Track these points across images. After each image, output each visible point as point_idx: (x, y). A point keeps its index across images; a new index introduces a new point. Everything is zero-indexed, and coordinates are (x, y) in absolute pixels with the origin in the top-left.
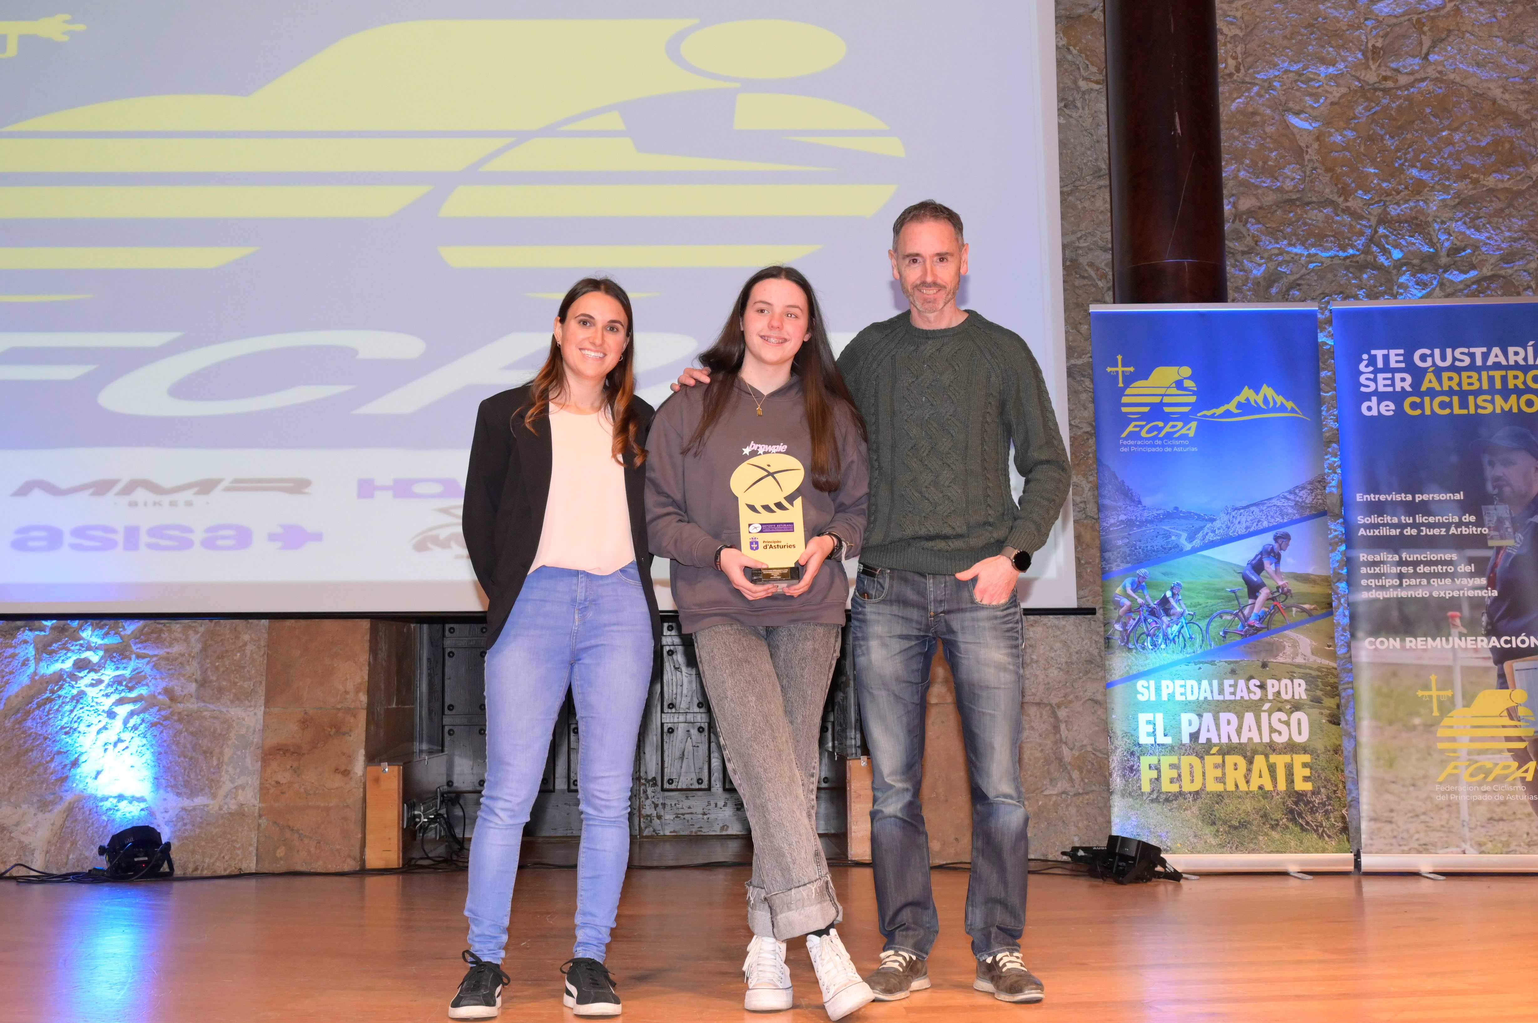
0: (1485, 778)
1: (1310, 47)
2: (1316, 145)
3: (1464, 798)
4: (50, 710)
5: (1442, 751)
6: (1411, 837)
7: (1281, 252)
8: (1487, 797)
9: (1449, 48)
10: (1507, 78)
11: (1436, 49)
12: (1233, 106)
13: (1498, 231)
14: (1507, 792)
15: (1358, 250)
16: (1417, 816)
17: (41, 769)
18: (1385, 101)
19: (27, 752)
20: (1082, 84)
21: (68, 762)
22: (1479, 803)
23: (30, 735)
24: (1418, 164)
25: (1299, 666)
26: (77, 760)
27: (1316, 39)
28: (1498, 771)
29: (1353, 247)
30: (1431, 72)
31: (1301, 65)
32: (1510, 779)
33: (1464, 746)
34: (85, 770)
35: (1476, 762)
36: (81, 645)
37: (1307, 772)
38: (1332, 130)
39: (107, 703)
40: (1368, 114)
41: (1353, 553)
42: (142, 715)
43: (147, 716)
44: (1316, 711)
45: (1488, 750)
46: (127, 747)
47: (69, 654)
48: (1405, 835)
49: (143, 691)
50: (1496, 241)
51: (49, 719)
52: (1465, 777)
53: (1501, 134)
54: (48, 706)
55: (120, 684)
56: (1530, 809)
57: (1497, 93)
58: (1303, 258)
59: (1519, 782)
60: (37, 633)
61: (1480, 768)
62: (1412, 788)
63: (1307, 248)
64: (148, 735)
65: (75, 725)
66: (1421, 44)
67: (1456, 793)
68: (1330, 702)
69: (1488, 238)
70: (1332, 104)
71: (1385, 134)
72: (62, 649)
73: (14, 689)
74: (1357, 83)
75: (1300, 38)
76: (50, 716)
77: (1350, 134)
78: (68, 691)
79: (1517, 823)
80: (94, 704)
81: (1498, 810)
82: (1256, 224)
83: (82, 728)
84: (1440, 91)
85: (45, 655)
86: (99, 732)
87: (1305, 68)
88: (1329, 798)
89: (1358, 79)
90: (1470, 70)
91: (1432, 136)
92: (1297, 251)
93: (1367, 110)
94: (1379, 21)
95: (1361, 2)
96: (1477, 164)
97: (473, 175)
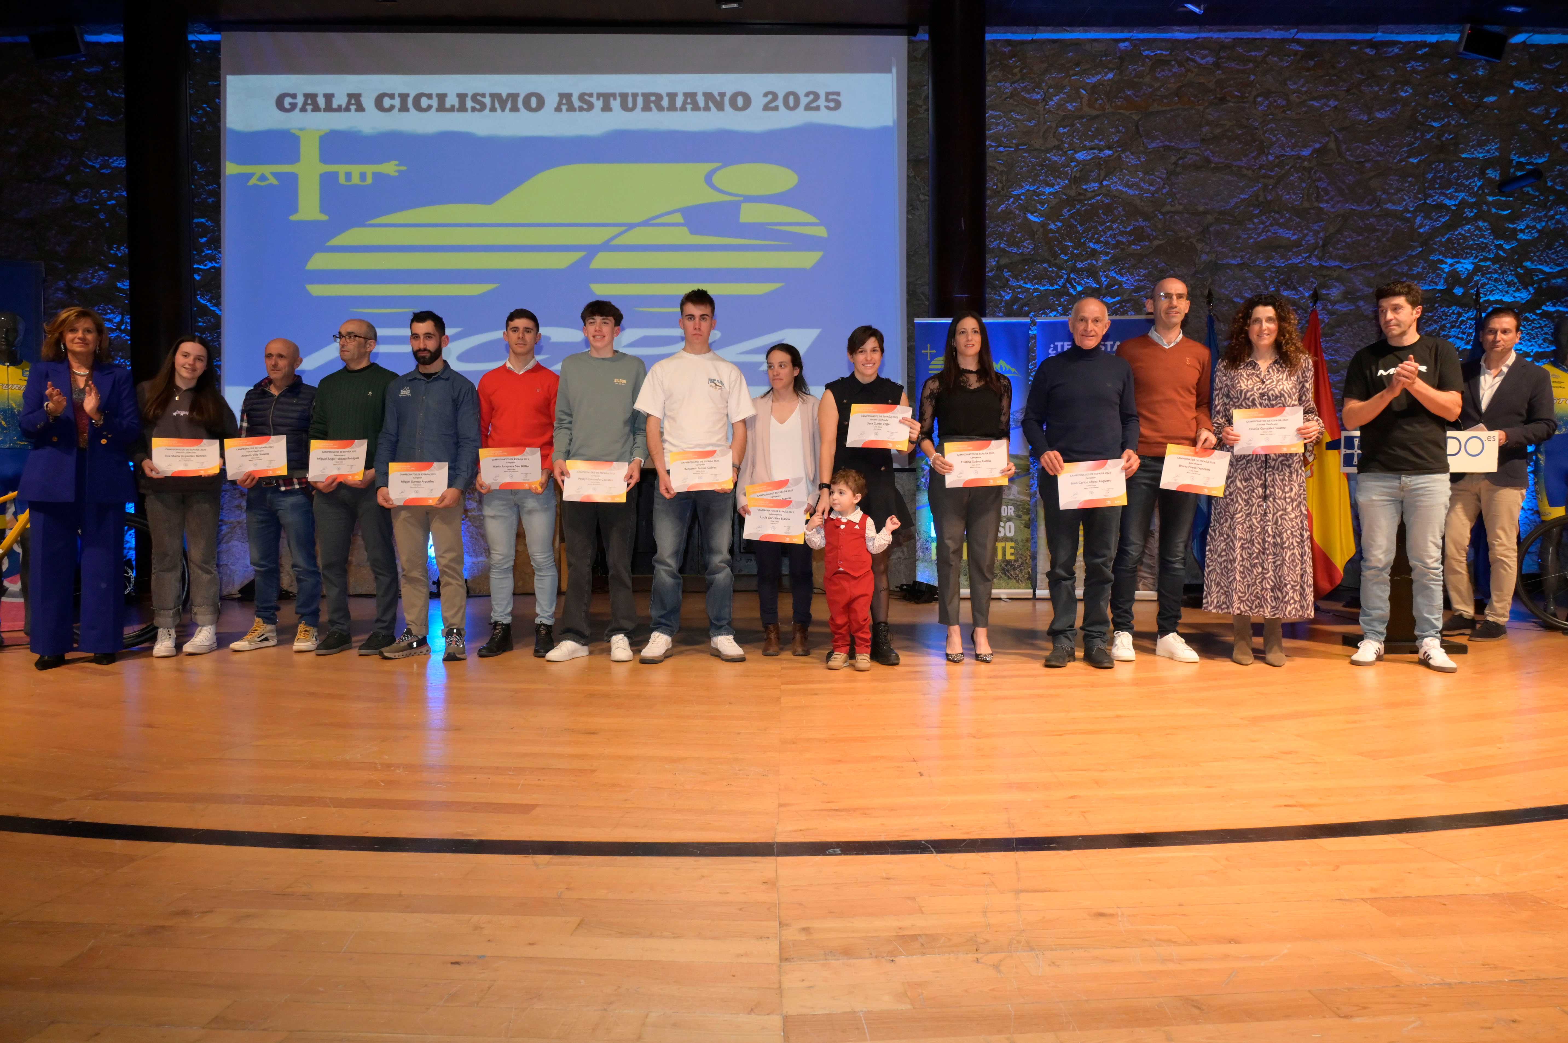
1: (1041, 178)
2: (1041, 230)
7: (1020, 287)
9: (1114, 178)
10: (1143, 194)
11: (1107, 178)
12: (999, 210)
15: (1059, 286)
18: (1078, 207)
20: (922, 197)
24: (1094, 240)
25: (1011, 500)
27: (1044, 172)
29: (1057, 284)
30: (1104, 190)
31: (1036, 187)
37: (1012, 551)
38: (1050, 222)
40: (1069, 213)
44: (1018, 522)
53: (1138, 224)
57: (1138, 202)
58: (1031, 290)
63: (1034, 285)
66: (1099, 175)
68: (1026, 517)
70: (1051, 208)
71: (1077, 224)
74: (1064, 197)
75: (1036, 172)
77: (1059, 224)
82: (1008, 272)
84: (1107, 201)
87: (1038, 188)
88: (1022, 563)
89: (1065, 195)
90: (1124, 190)
91: (1101, 225)
92: (1028, 286)
93: (1069, 211)
94: (1078, 163)
95: (1069, 152)
96: (1124, 240)
97: (607, 247)
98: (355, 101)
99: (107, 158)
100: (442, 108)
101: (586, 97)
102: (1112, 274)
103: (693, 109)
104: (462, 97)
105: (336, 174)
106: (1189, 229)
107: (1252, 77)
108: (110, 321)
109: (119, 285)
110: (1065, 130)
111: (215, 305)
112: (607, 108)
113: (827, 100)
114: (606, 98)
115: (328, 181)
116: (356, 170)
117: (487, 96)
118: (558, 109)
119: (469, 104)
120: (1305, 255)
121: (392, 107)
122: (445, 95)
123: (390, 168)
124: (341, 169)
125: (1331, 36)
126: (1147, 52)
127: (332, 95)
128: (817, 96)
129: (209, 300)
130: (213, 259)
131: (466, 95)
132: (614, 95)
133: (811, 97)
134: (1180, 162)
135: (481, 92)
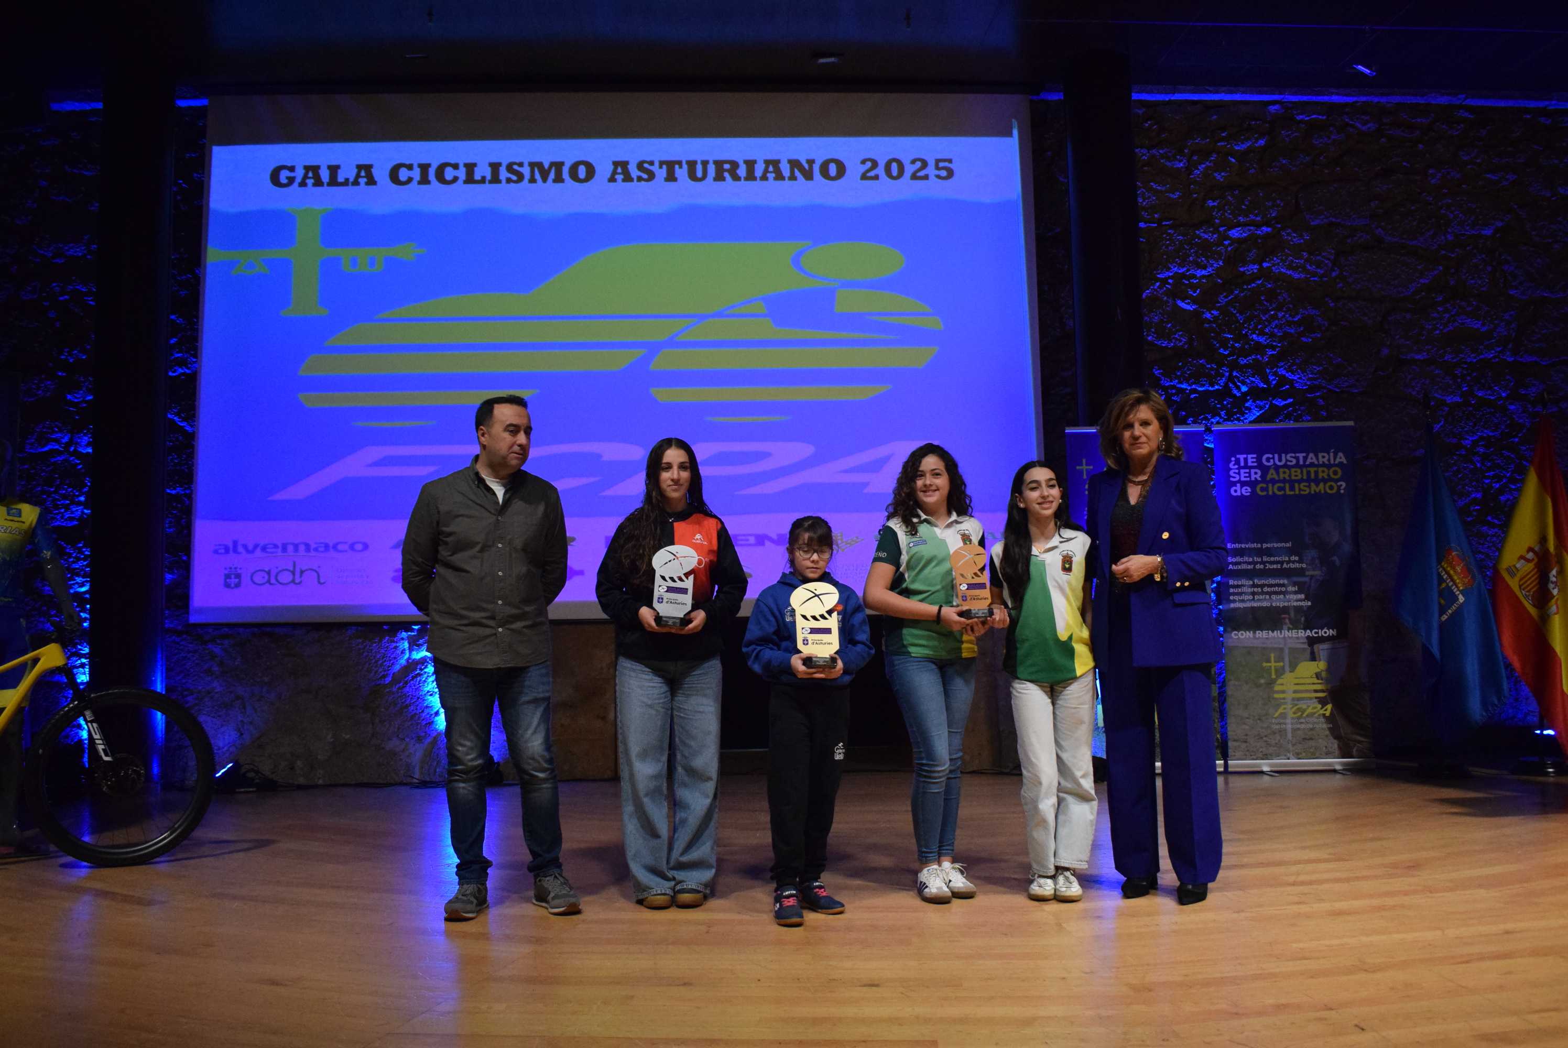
0: (1302, 715)
1: (1191, 258)
2: (1195, 320)
3: (1289, 727)
4: (420, 681)
5: (1276, 699)
6: (1258, 750)
7: (1174, 387)
8: (1303, 726)
9: (1275, 259)
10: (1310, 277)
11: (1267, 259)
13: (1305, 374)
14: (1315, 723)
15: (1221, 386)
16: (1262, 738)
17: (417, 716)
18: (1237, 292)
19: (406, 707)
21: (433, 712)
22: (1299, 729)
23: (409, 696)
24: (1257, 332)
27: (1194, 252)
28: (1309, 710)
29: (1218, 384)
30: (1264, 273)
31: (1185, 269)
32: (1316, 715)
33: (1289, 696)
35: (1296, 705)
38: (1205, 310)
40: (1227, 300)
41: (1225, 580)
45: (1304, 698)
48: (1255, 750)
50: (1304, 380)
51: (420, 687)
52: (1291, 714)
53: (1307, 313)
54: (419, 679)
56: (1328, 732)
57: (1304, 287)
58: (1188, 391)
59: (1322, 717)
60: (409, 633)
61: (1298, 709)
62: (1258, 721)
63: (1190, 385)
66: (1258, 255)
67: (1285, 724)
69: (1299, 378)
70: (1205, 293)
71: (1237, 313)
73: (397, 667)
74: (1219, 281)
75: (1184, 251)
77: (1215, 313)
79: (1320, 740)
81: (1310, 733)
82: (1159, 370)
84: (1269, 286)
85: (415, 647)
87: (1188, 270)
89: (1221, 280)
90: (1288, 272)
91: (1265, 314)
92: (1184, 386)
93: (1226, 297)
94: (1233, 241)
95: (1221, 229)
96: (1293, 331)
97: (672, 343)
98: (366, 172)
99: (61, 246)
100: (470, 179)
101: (646, 165)
102: (1282, 371)
103: (775, 179)
104: (495, 167)
105: (339, 259)
106: (1366, 318)
107: (1420, 146)
108: (57, 441)
109: (69, 397)
110: (1216, 204)
111: (184, 420)
112: (671, 177)
113: (937, 168)
114: (670, 166)
115: (330, 268)
116: (363, 254)
117: (526, 164)
118: (612, 179)
119: (504, 174)
120: (1498, 349)
121: (410, 180)
122: (475, 165)
123: (407, 251)
124: (345, 255)
125: (1502, 104)
126: (1301, 117)
127: (338, 167)
128: (925, 164)
129: (178, 414)
130: (182, 363)
131: (499, 164)
132: (680, 163)
133: (919, 164)
134: (1349, 241)
135: (517, 161)
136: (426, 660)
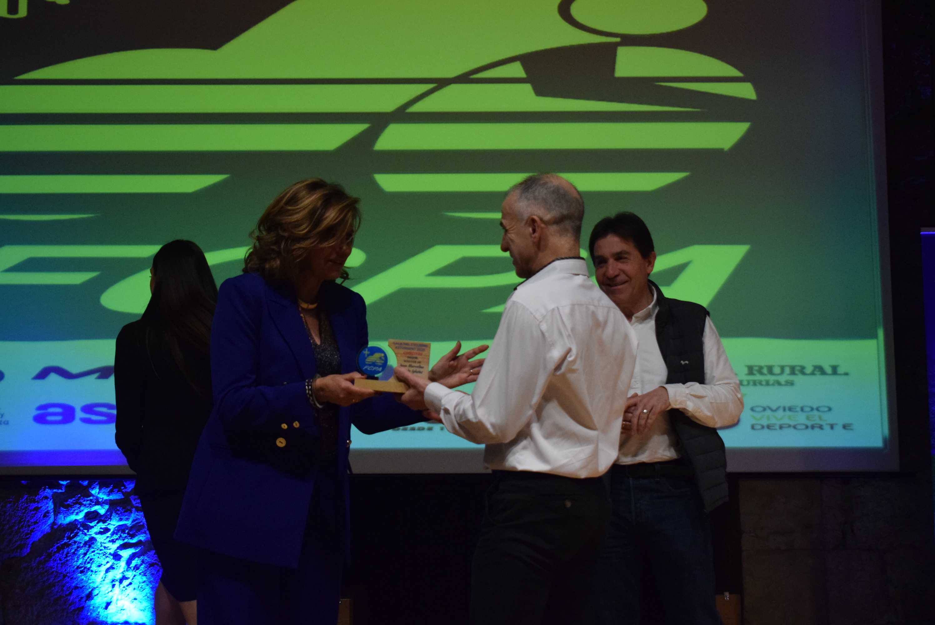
4: (68, 553)
19: (50, 587)
21: (83, 595)
26: (91, 593)
34: (98, 601)
36: (91, 500)
39: (113, 547)
42: (142, 558)
43: (146, 558)
46: (130, 584)
47: (82, 508)
49: (142, 537)
51: (67, 560)
54: (66, 550)
55: (123, 532)
60: (55, 490)
64: (148, 574)
65: (89, 566)
72: (76, 503)
73: (39, 535)
76: (68, 558)
78: (83, 538)
80: (102, 548)
83: (94, 568)
85: (62, 509)
86: (107, 571)
97: (402, 115)
136: (76, 525)
